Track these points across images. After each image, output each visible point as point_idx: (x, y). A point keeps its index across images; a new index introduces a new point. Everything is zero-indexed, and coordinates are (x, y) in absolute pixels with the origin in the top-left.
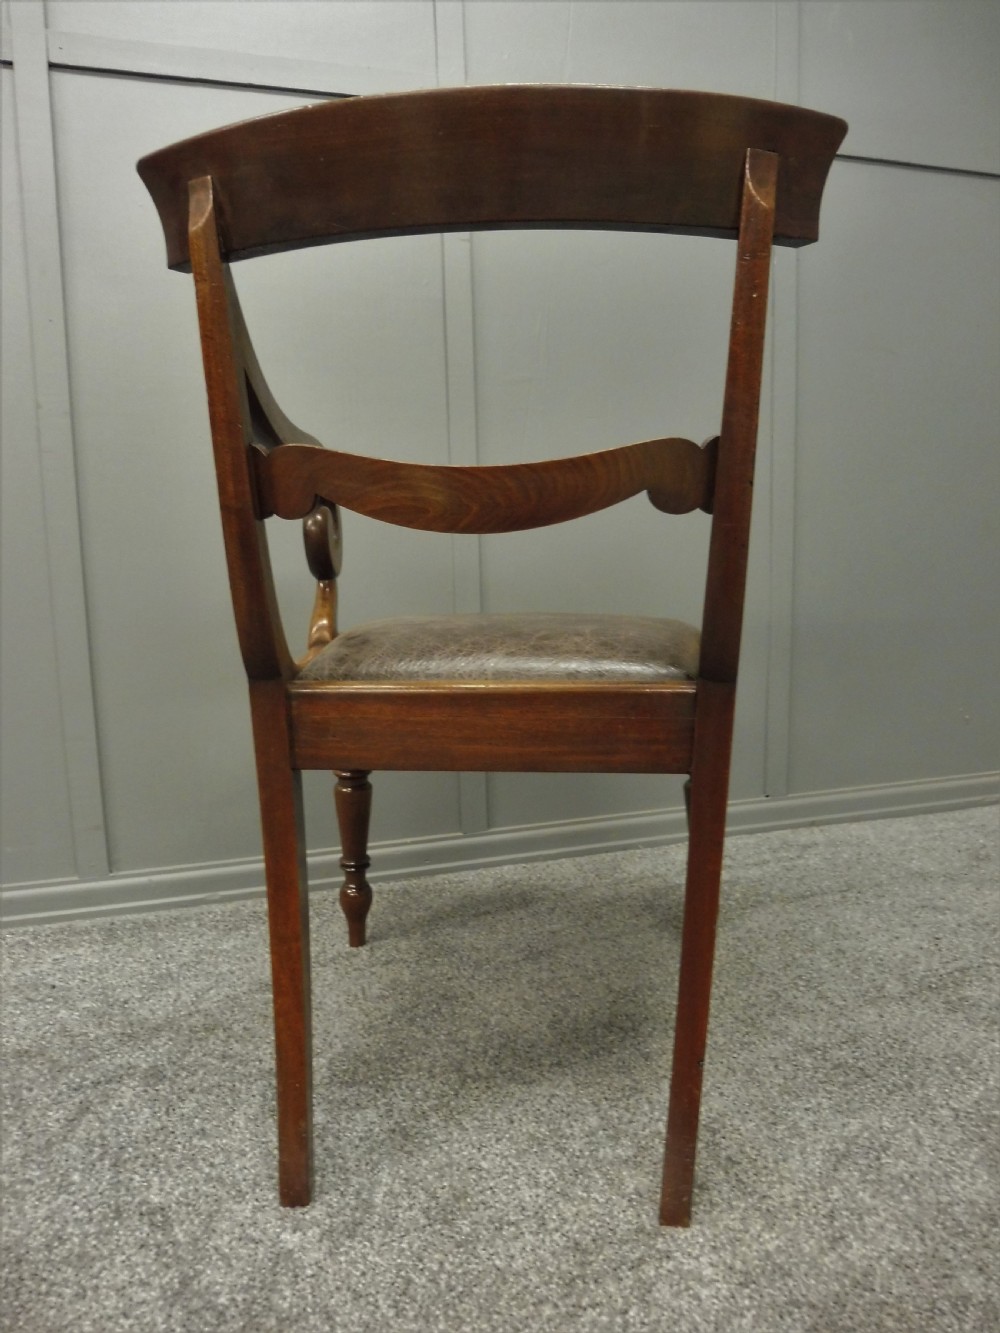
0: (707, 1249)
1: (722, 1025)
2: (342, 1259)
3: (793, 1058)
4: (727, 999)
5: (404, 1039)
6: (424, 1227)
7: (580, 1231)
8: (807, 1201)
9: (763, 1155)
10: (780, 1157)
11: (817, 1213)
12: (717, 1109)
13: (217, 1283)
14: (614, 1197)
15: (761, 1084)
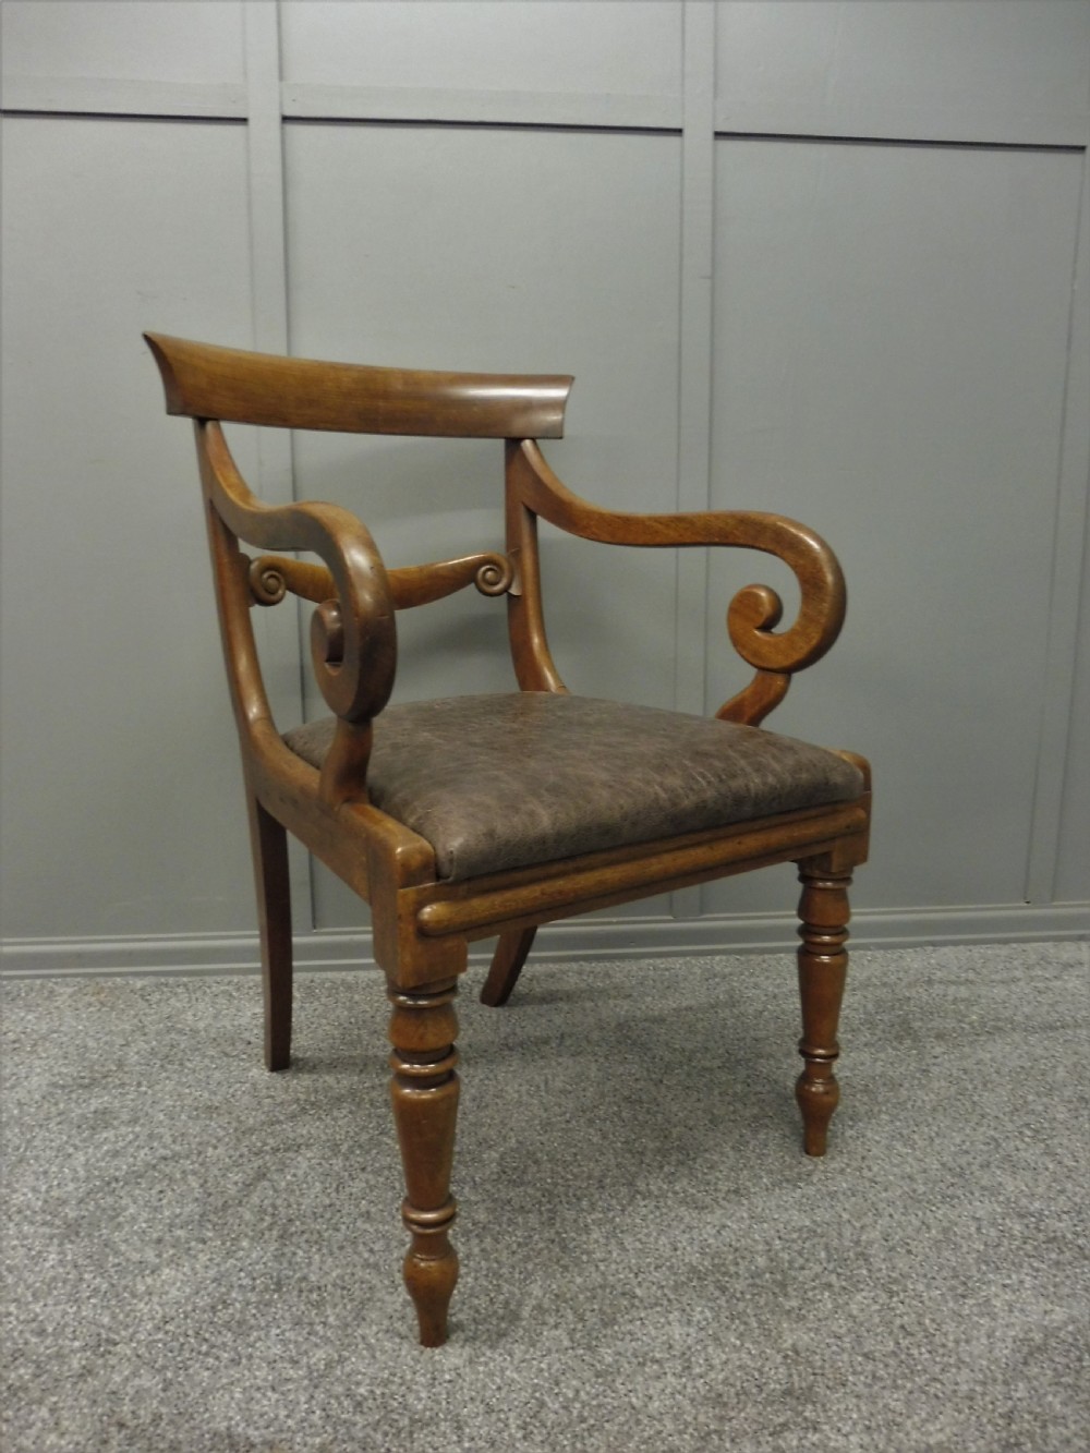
0: (859, 1427)
1: (925, 1171)
2: (481, 1369)
3: (1000, 1221)
4: (937, 1141)
5: (580, 1141)
6: (566, 1349)
7: (725, 1382)
8: (984, 1394)
9: (944, 1330)
10: (963, 1337)
11: (993, 1411)
12: (901, 1269)
13: (360, 1373)
14: (768, 1351)
15: (957, 1247)
